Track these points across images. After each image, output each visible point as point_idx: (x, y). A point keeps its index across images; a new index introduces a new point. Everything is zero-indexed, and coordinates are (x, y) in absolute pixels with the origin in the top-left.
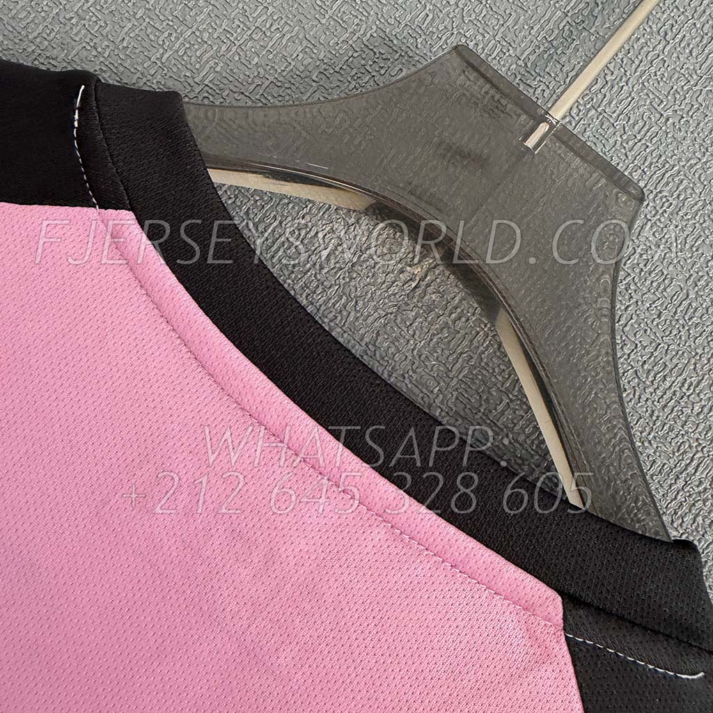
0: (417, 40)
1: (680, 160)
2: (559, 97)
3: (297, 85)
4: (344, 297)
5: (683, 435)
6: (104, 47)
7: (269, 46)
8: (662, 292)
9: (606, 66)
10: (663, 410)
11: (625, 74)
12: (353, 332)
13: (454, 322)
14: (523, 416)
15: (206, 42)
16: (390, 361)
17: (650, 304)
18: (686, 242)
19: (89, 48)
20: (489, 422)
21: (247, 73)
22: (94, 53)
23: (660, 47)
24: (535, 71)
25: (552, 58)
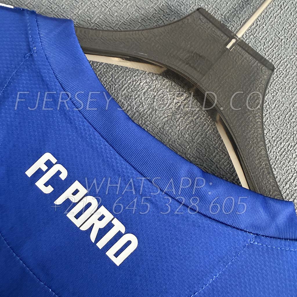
0: (181, 7)
1: (287, 56)
2: (239, 30)
3: (132, 24)
4: (151, 109)
5: (288, 166)
6: (55, 8)
7: (122, 8)
8: (280, 109)
9: (258, 19)
10: (281, 156)
11: (265, 21)
12: (155, 123)
13: (195, 120)
14: (223, 158)
15: (96, 7)
16: (169, 135)
17: (275, 114)
18: (289, 89)
19: (49, 8)
20: (209, 160)
21: (113, 19)
22: (51, 10)
23: (279, 11)
24: (228, 20)
25: (235, 15)
